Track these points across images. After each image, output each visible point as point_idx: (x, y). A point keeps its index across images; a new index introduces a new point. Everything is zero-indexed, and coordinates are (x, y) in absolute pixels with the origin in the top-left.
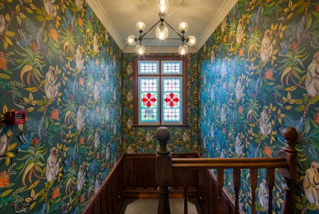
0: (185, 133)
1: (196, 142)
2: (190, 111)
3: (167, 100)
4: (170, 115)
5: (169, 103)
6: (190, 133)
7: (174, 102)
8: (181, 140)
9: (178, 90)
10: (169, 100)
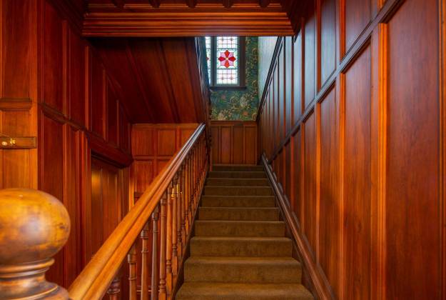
0: (242, 98)
1: (256, 108)
2: (248, 71)
3: (221, 59)
4: (225, 76)
5: (224, 62)
6: (248, 98)
7: (229, 61)
8: (238, 106)
9: (235, 46)
10: (224, 59)
